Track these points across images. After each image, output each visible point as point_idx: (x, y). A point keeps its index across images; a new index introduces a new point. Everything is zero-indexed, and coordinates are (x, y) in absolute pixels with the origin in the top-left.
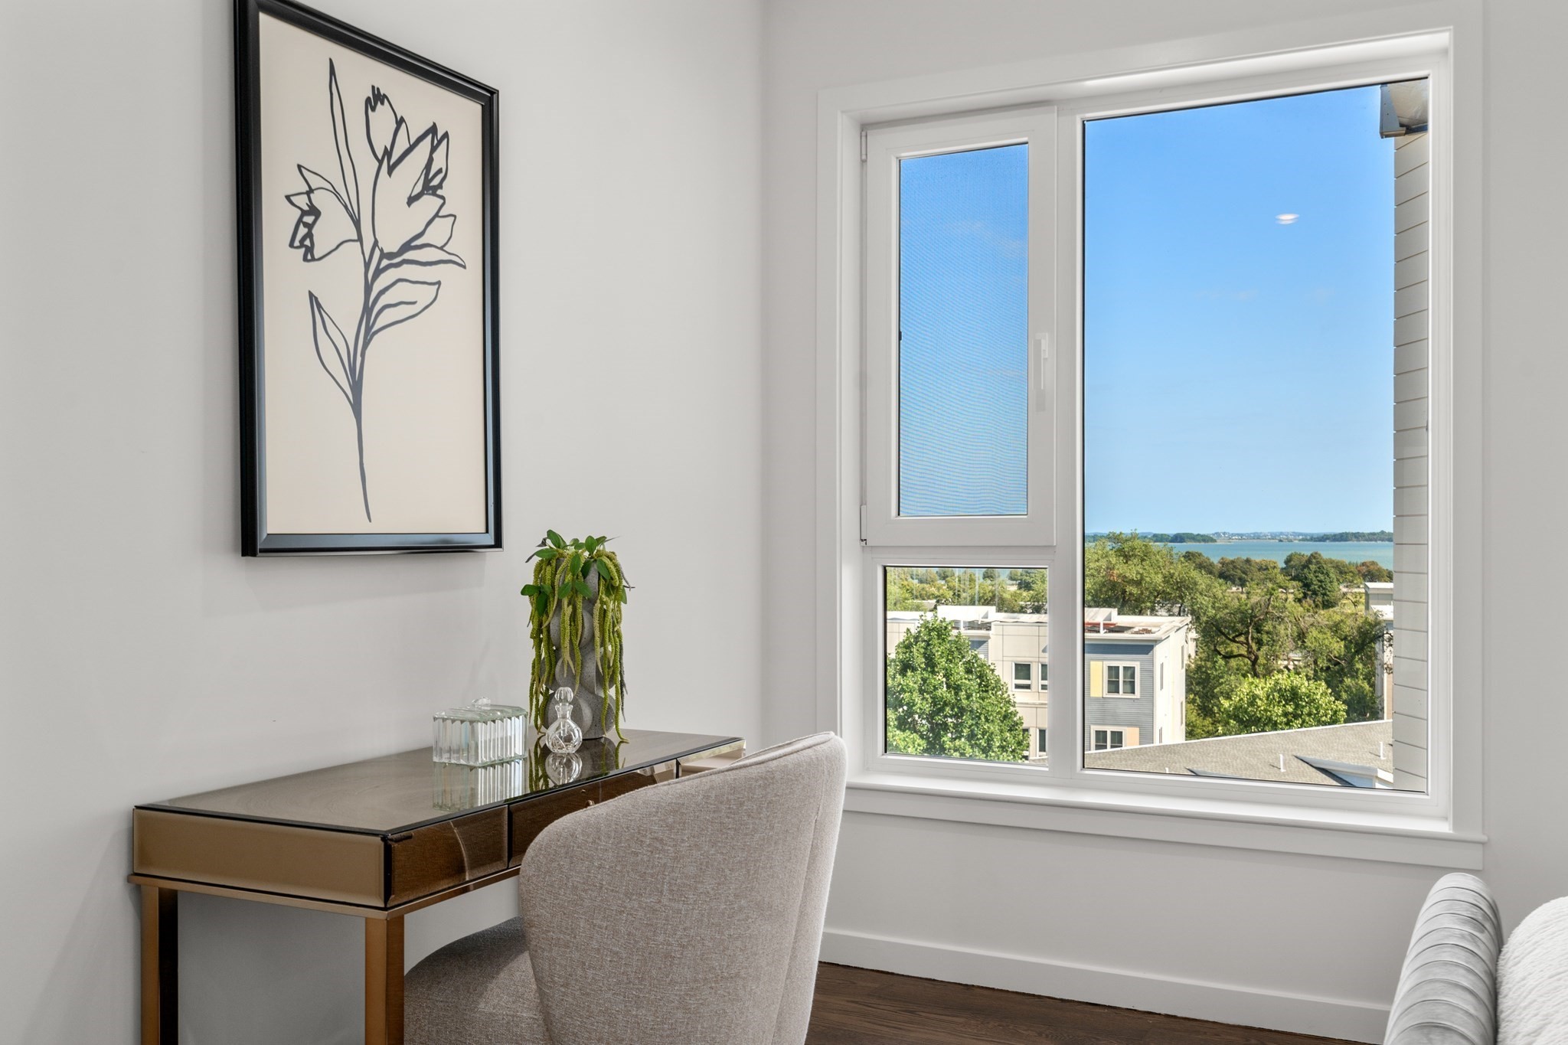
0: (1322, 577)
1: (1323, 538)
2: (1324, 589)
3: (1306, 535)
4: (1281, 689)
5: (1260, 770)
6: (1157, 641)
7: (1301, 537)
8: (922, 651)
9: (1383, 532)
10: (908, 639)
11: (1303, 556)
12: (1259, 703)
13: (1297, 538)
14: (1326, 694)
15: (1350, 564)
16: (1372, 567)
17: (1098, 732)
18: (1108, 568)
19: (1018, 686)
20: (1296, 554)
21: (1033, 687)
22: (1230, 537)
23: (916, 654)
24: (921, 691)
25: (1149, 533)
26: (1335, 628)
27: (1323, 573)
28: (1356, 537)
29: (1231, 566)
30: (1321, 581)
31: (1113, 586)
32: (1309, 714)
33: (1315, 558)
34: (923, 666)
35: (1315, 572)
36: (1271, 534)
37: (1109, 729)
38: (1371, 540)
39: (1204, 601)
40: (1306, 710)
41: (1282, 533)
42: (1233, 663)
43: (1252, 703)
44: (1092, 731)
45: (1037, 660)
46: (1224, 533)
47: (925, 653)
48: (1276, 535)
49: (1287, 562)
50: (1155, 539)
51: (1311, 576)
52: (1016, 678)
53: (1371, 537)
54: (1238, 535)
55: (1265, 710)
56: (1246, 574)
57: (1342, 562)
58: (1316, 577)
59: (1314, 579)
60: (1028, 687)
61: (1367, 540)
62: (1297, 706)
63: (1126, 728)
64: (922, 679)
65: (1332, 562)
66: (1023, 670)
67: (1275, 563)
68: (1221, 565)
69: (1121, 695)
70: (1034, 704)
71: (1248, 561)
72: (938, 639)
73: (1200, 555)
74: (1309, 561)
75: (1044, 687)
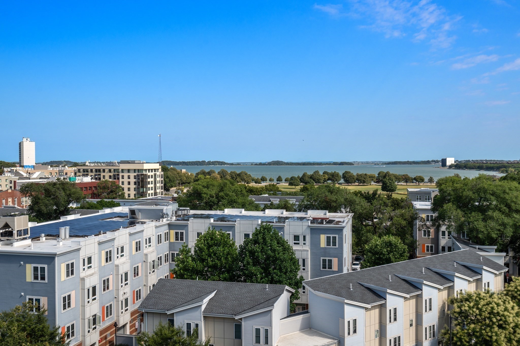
0: (391, 181)
1: (389, 163)
2: (391, 185)
3: (383, 162)
4: (385, 242)
5: (383, 281)
6: (344, 227)
7: (381, 163)
8: (262, 237)
9: (408, 161)
10: (257, 232)
11: (384, 172)
12: (378, 247)
13: (380, 163)
14: (401, 243)
15: (399, 175)
16: (406, 176)
17: (323, 260)
18: (325, 197)
19: (295, 243)
20: (381, 172)
21: (300, 244)
22: (358, 163)
23: (260, 238)
24: (262, 252)
25: (332, 162)
26: (402, 215)
27: (391, 180)
28: (399, 163)
29: (360, 176)
30: (390, 183)
31: (327, 202)
32: (395, 251)
33: (387, 173)
34: (262, 242)
35: (388, 180)
36: (372, 162)
37: (327, 259)
38: (404, 164)
39: (358, 207)
40: (394, 250)
41: (375, 162)
42: (368, 228)
43: (376, 247)
44: (321, 259)
45: (301, 234)
46: (357, 162)
47: (263, 238)
48: (373, 163)
49: (379, 174)
50: (334, 164)
51: (387, 181)
52: (294, 241)
53: (404, 163)
54: (361, 162)
55: (381, 250)
56: (365, 179)
57: (397, 175)
58: (389, 181)
59: (388, 182)
60: (298, 244)
61: (403, 164)
62: (391, 248)
63: (333, 258)
64: (262, 247)
65: (393, 175)
66: (296, 238)
67: (375, 175)
68: (356, 176)
69: (331, 246)
70: (301, 250)
71: (366, 175)
72: (268, 232)
73: (350, 172)
74: (386, 175)
75: (304, 244)
